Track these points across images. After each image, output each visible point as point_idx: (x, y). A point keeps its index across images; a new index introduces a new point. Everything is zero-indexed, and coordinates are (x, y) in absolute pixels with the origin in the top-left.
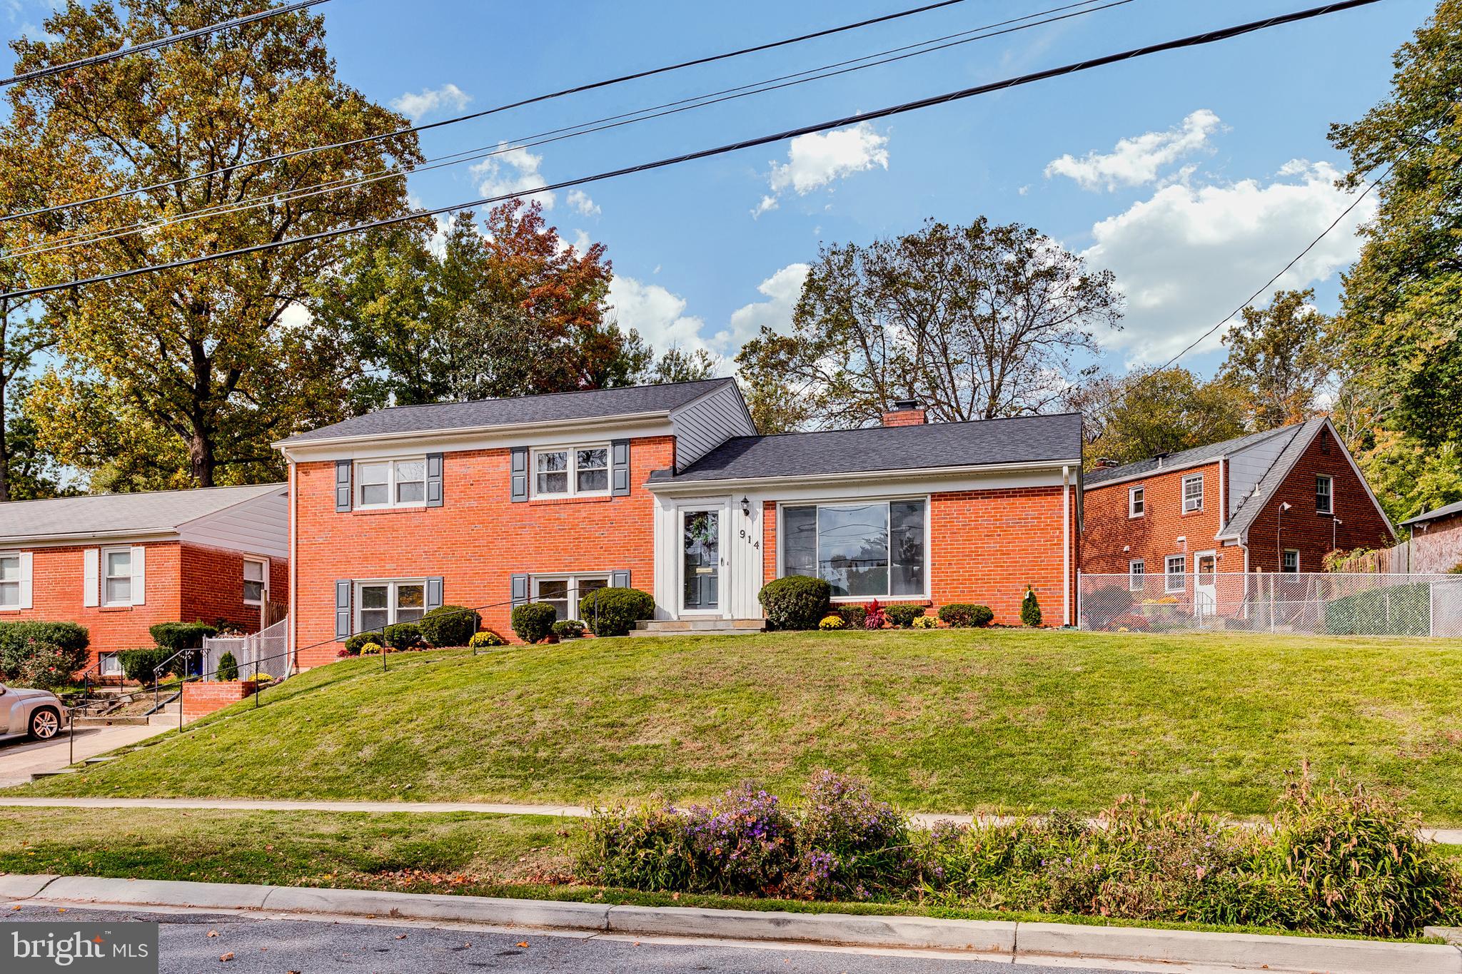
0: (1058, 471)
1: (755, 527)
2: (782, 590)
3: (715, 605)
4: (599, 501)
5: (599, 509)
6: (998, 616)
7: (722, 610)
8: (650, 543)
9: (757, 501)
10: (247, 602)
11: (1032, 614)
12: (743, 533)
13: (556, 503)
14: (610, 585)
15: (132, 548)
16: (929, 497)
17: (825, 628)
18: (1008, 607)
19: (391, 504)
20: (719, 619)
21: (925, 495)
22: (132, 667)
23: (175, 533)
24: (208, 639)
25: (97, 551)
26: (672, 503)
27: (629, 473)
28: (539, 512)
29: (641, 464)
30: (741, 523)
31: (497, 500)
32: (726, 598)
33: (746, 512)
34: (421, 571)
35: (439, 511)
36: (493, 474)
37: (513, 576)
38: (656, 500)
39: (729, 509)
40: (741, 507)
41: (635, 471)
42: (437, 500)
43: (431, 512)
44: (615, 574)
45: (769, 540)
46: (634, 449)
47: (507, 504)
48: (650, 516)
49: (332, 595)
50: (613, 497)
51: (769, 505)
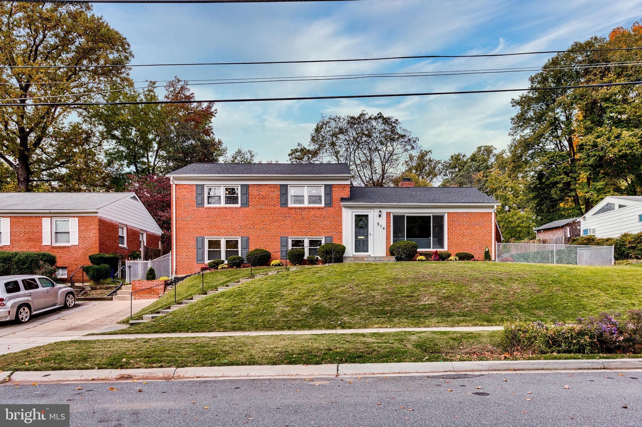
0: (493, 207)
1: (383, 221)
2: (405, 246)
3: (367, 251)
4: (319, 208)
5: (319, 213)
6: (476, 257)
7: (370, 253)
8: (341, 226)
9: (384, 212)
10: (120, 245)
11: (487, 256)
12: (378, 224)
13: (300, 208)
14: (323, 242)
15: (71, 219)
16: (447, 214)
17: (419, 260)
18: (478, 253)
19: (223, 204)
20: (369, 256)
21: (445, 213)
22: (93, 274)
23: (97, 213)
24: (128, 262)
25: (50, 219)
26: (350, 211)
27: (331, 199)
28: (293, 211)
29: (337, 194)
30: (377, 219)
31: (274, 205)
32: (372, 248)
33: (380, 216)
34: (238, 234)
35: (247, 209)
36: (272, 194)
37: (281, 238)
38: (344, 209)
39: (373, 215)
40: (378, 214)
41: (334, 198)
42: (245, 204)
43: (243, 209)
44: (326, 238)
45: (388, 227)
46: (333, 189)
47: (278, 207)
48: (341, 216)
49: (194, 243)
50: (325, 207)
51: (388, 214)
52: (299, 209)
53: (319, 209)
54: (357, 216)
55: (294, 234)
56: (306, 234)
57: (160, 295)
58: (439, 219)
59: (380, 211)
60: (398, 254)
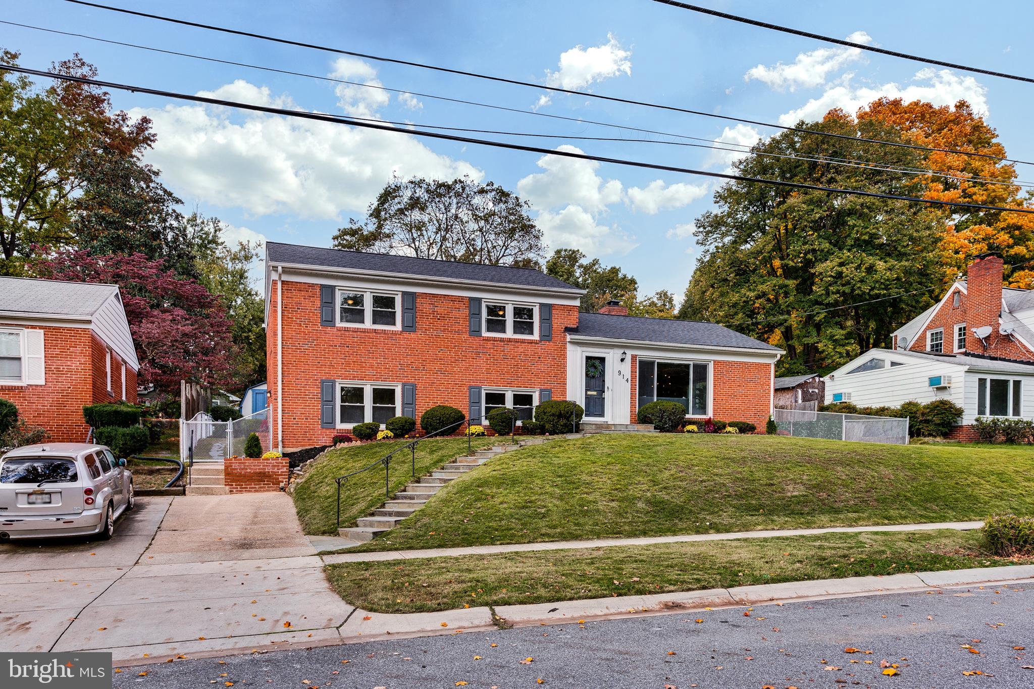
0: (774, 356)
1: (626, 368)
3: (603, 415)
5: (530, 349)
6: (758, 428)
7: (608, 418)
8: (564, 373)
9: (629, 354)
11: (772, 428)
12: (620, 372)
14: (536, 398)
15: (26, 331)
16: (712, 362)
17: (688, 432)
19: (369, 324)
20: (606, 423)
21: (710, 361)
23: (89, 322)
26: (579, 349)
27: (551, 327)
28: (489, 345)
29: (558, 322)
30: (618, 366)
31: (458, 332)
32: (610, 411)
33: (622, 360)
34: (396, 378)
35: (412, 335)
36: (455, 313)
37: (471, 388)
38: (569, 346)
39: (612, 357)
40: (620, 357)
41: (555, 326)
42: (409, 327)
43: (406, 335)
44: (541, 391)
45: (633, 378)
46: (554, 312)
47: (466, 336)
48: (564, 356)
49: (316, 391)
50: (541, 340)
51: (634, 357)
52: (501, 341)
53: (532, 343)
54: (588, 358)
55: (490, 382)
56: (510, 384)
57: (282, 485)
58: (701, 370)
59: (624, 353)
60: (660, 421)
